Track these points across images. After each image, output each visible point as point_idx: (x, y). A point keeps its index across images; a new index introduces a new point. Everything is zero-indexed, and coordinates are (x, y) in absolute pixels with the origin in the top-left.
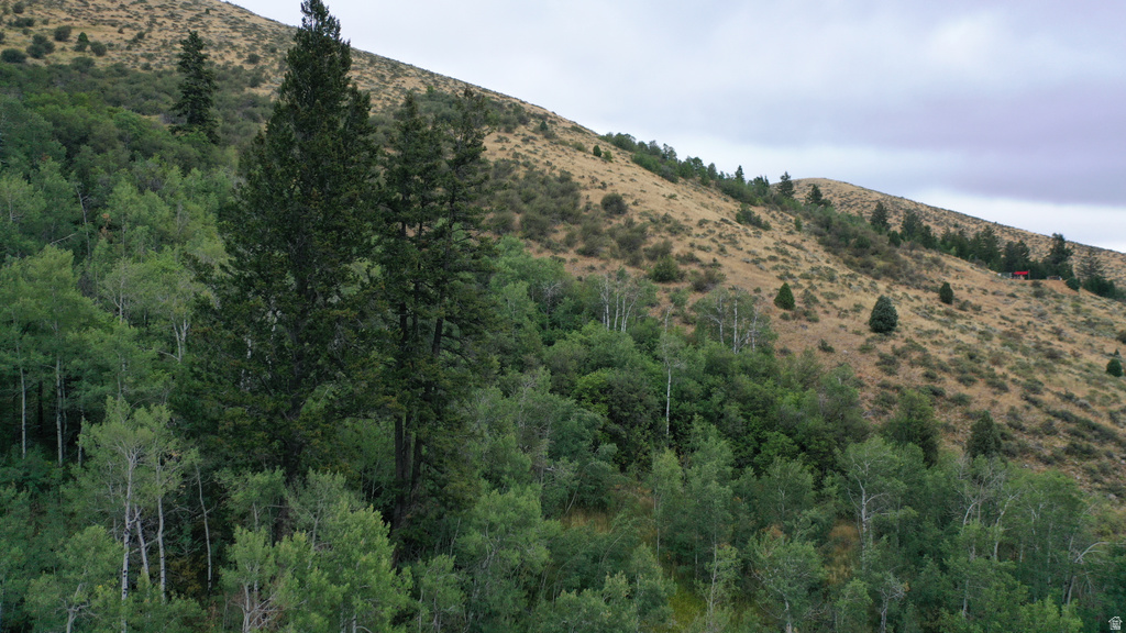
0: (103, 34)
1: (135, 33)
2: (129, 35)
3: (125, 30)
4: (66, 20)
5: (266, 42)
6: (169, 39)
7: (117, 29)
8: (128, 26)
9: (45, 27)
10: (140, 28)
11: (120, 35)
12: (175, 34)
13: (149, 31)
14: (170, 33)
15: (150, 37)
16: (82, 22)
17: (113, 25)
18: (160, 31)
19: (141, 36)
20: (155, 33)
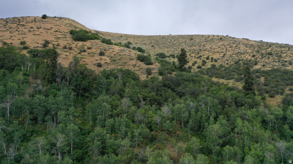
0: (216, 56)
1: (223, 54)
2: (222, 55)
3: (221, 54)
4: (208, 54)
5: (256, 49)
6: (231, 54)
7: (219, 54)
8: (221, 52)
9: (204, 57)
10: (224, 52)
11: (220, 55)
12: (232, 52)
13: (226, 52)
14: (231, 52)
15: (226, 54)
16: (211, 53)
17: (218, 53)
18: (229, 52)
19: (224, 55)
20: (227, 53)
